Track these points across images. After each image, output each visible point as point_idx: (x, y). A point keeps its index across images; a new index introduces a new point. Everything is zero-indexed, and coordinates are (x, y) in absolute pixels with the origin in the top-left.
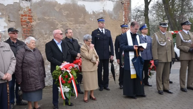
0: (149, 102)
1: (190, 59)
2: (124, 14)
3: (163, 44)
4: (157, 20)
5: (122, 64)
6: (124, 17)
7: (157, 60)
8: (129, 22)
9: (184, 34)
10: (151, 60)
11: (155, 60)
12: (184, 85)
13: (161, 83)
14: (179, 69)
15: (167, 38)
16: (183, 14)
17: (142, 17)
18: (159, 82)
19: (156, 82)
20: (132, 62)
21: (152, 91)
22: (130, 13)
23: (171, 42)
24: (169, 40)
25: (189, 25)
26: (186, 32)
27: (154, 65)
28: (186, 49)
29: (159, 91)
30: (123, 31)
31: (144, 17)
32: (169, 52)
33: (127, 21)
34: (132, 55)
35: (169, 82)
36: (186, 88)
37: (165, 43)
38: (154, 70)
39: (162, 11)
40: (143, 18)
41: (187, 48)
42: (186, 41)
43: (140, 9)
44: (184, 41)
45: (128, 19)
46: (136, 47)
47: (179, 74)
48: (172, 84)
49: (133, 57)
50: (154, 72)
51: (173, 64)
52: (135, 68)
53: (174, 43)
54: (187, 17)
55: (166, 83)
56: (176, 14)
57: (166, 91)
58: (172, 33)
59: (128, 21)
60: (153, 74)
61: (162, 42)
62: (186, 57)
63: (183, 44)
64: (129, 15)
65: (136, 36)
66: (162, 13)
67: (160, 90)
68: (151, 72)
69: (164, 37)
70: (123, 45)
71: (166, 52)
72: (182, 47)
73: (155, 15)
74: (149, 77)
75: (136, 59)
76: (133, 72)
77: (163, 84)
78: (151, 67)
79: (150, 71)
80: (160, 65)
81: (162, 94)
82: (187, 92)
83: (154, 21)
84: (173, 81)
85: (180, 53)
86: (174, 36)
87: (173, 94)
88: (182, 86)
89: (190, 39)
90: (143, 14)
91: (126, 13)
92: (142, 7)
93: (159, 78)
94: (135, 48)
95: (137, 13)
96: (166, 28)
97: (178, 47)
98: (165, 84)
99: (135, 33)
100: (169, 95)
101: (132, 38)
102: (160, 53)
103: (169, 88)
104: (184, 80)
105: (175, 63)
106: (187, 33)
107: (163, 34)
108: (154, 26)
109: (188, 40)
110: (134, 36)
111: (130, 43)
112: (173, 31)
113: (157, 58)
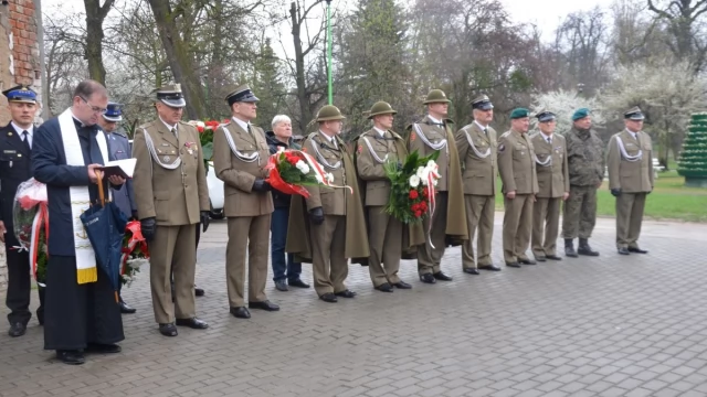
0: (132, 367)
1: (256, 214)
2: (11, 46)
3: (169, 163)
4: (133, 78)
5: (18, 236)
6: (11, 57)
7: (154, 218)
8: (37, 78)
9: (237, 130)
10: (131, 219)
11: (143, 221)
12: (241, 296)
13: (169, 296)
14: (225, 245)
15: (182, 143)
16: (221, 64)
17: (76, 59)
18: (161, 294)
19: (150, 295)
20: (81, 224)
21: (137, 328)
22: (37, 45)
23: (198, 158)
24: (191, 152)
25: (251, 103)
26: (244, 125)
27: (141, 239)
28: (246, 181)
29: (162, 325)
30: (13, 112)
31: (86, 62)
32: (191, 190)
33: (26, 74)
34: (79, 200)
35: (194, 292)
36: (247, 306)
37: (178, 161)
38: (141, 256)
39: (153, 46)
40: (81, 64)
41: (247, 178)
42: (246, 156)
43: (70, 31)
44: (240, 154)
45: (28, 66)
46: (95, 169)
47: (224, 264)
48: (202, 298)
49: (87, 207)
50: (141, 264)
51: (205, 230)
52: (94, 245)
53: (206, 161)
54: (234, 74)
55: (184, 296)
56: (199, 60)
57: (187, 323)
58: (200, 129)
59: (32, 75)
60: (137, 269)
61: (167, 158)
62: (245, 206)
63: (235, 165)
64: (33, 51)
65: (96, 133)
66: (151, 54)
67: (165, 321)
68: (131, 261)
69: (174, 142)
70: (44, 162)
71: (180, 189)
72: (232, 175)
73: (125, 59)
74: (125, 282)
75: (98, 213)
76: (85, 261)
77: (174, 300)
78: (131, 245)
79: (127, 259)
80: (161, 234)
81: (174, 333)
82: (249, 317)
83: (125, 80)
84: (206, 288)
85: (227, 195)
86: (206, 137)
87: (208, 331)
88: (233, 300)
89: (257, 149)
90: (81, 49)
91: (23, 43)
92: (75, 24)
93: (163, 280)
94: (92, 174)
95: (55, 42)
96: (181, 112)
97: (219, 175)
98: (181, 301)
99: (92, 123)
100: (196, 333)
101: (82, 138)
102: (161, 194)
103: (194, 313)
104: (238, 281)
105: (212, 227)
106: (246, 129)
107: (170, 128)
108: (125, 98)
109: (250, 152)
110: (86, 133)
111: (74, 155)
112: (202, 120)
113: (152, 213)
